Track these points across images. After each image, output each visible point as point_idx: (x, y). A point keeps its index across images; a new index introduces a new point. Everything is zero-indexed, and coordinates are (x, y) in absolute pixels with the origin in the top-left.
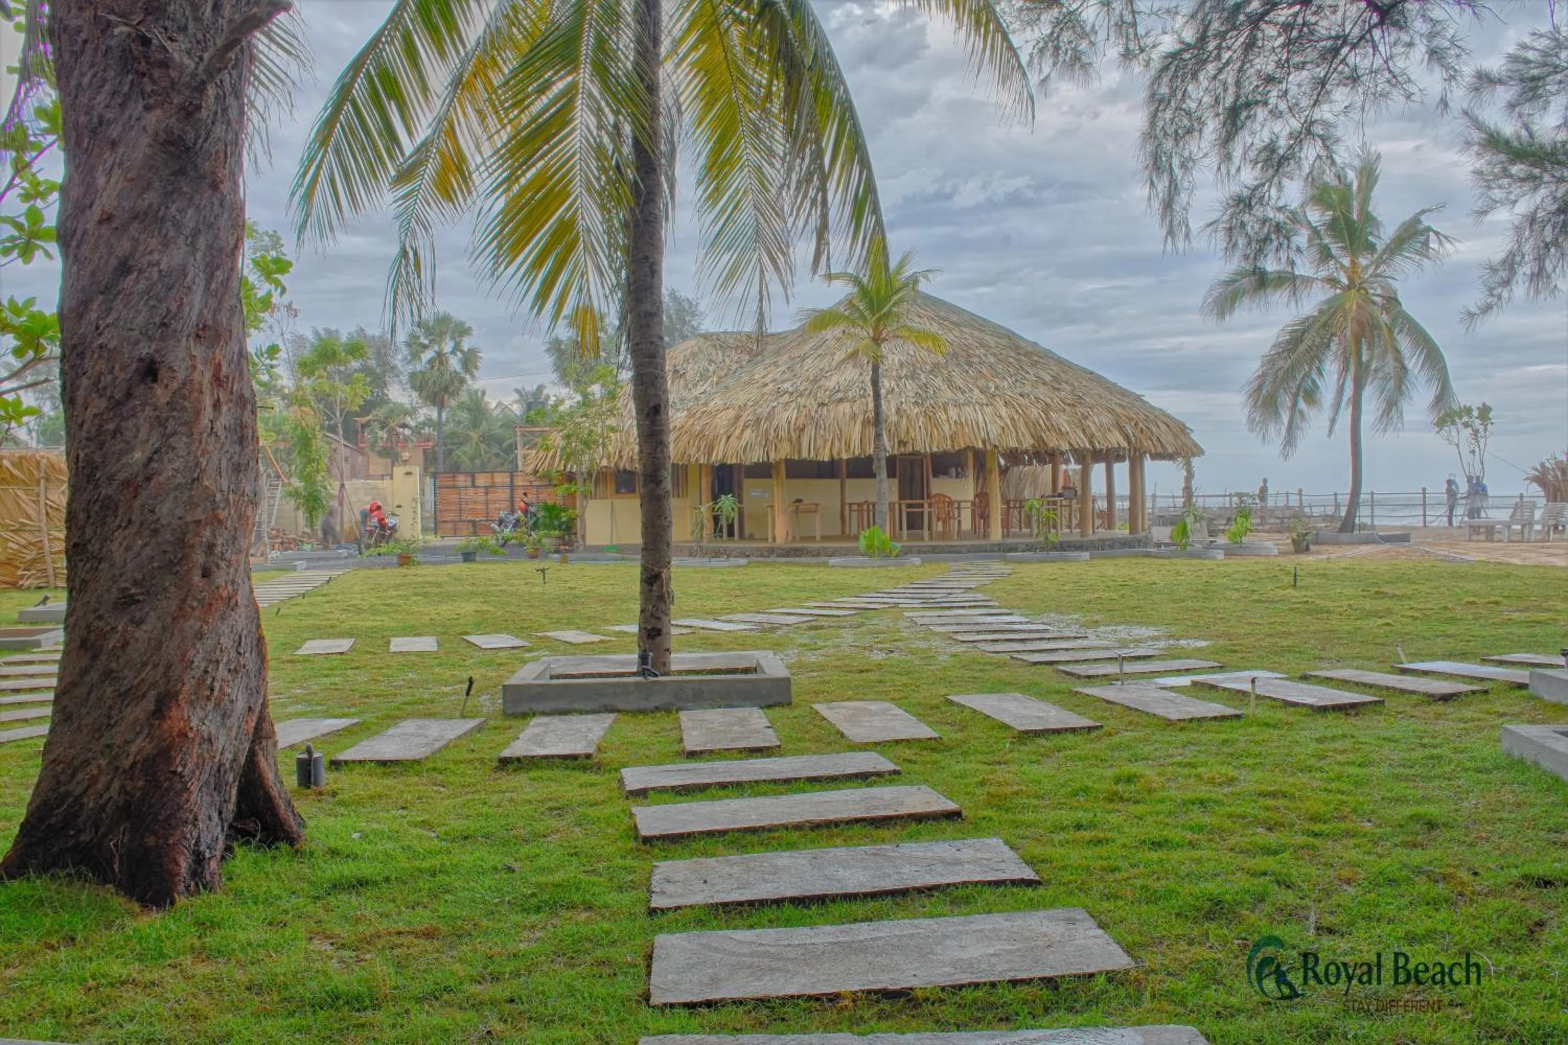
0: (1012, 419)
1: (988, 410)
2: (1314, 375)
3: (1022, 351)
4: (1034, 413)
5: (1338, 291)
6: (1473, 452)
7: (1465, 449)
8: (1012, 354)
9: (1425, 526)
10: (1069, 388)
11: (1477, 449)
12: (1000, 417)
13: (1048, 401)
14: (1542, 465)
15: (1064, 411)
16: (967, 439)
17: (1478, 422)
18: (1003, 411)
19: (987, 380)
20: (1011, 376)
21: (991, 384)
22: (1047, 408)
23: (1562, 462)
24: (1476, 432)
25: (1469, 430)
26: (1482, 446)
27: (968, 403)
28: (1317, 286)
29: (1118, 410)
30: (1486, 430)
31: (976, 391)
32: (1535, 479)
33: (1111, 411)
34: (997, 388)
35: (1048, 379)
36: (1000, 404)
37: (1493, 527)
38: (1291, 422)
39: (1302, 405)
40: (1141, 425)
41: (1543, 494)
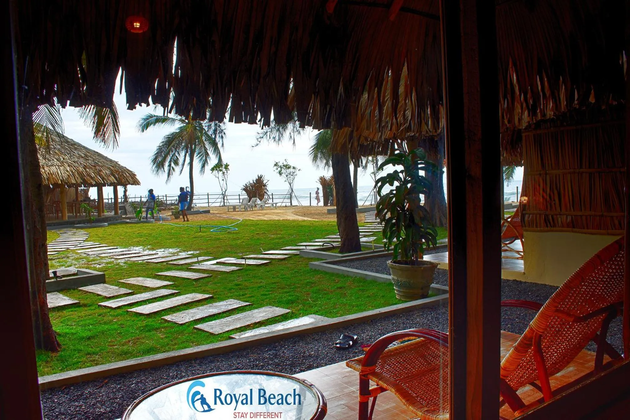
0: (72, 172)
1: (62, 168)
2: (177, 154)
3: (70, 144)
4: (81, 169)
5: (185, 125)
6: (223, 180)
7: (221, 179)
8: (66, 145)
9: (209, 206)
10: (92, 159)
11: (224, 179)
12: (67, 171)
13: (85, 164)
14: (246, 184)
15: (92, 168)
16: (55, 180)
17: (224, 169)
18: (68, 169)
19: (59, 156)
20: (68, 154)
21: (61, 157)
22: (85, 167)
23: (251, 183)
24: (224, 173)
25: (222, 172)
26: (226, 178)
27: (52, 165)
28: (177, 122)
29: (112, 168)
30: (227, 172)
31: (55, 160)
32: (244, 189)
33: (109, 168)
34: (64, 159)
35: (83, 155)
36: (66, 165)
37: (235, 207)
38: (169, 170)
39: (173, 165)
40: (120, 174)
41: (246, 194)
